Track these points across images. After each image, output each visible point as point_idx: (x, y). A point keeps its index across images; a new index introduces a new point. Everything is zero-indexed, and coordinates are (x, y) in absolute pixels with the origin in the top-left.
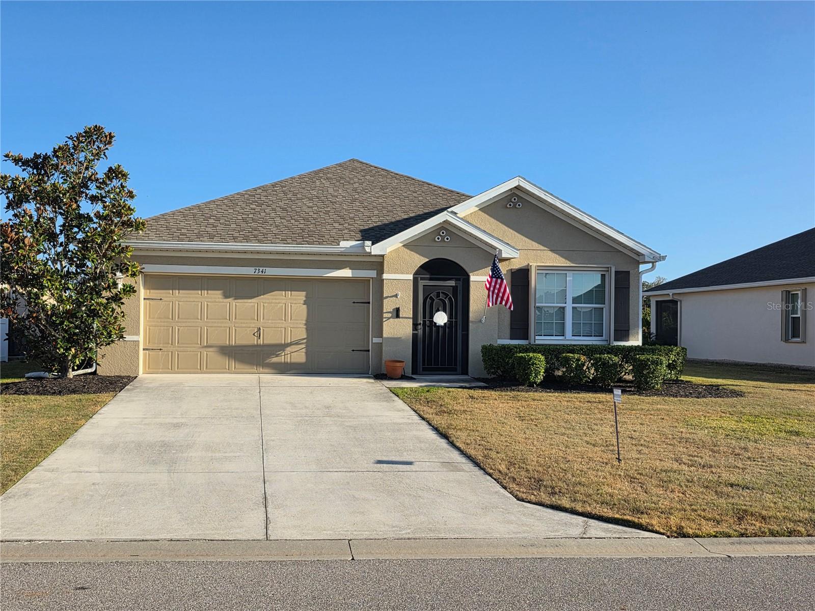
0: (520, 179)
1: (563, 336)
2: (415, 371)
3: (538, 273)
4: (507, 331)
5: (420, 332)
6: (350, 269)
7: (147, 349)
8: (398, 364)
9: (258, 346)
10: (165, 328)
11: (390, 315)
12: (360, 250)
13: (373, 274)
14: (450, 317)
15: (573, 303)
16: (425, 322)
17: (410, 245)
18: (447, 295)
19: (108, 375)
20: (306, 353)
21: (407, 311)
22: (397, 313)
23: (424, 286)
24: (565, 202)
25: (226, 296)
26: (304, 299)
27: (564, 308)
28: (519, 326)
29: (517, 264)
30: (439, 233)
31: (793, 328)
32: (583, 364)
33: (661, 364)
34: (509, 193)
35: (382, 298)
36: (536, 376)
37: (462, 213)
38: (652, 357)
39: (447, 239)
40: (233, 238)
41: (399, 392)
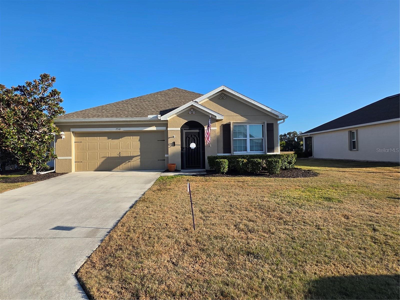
0: (224, 86)
1: (246, 151)
2: (183, 168)
3: (233, 126)
4: (222, 150)
5: (184, 151)
6: (155, 127)
7: (76, 162)
8: (173, 165)
10: (83, 153)
11: (171, 145)
12: (156, 119)
13: (164, 128)
14: (197, 145)
15: (250, 137)
16: (186, 147)
17: (180, 116)
18: (195, 136)
19: (60, 173)
20: (140, 161)
21: (178, 142)
22: (174, 144)
23: (185, 132)
24: (243, 95)
26: (138, 139)
27: (246, 139)
28: (227, 147)
29: (225, 122)
30: (190, 110)
31: (353, 145)
32: (245, 163)
33: (279, 162)
34: (220, 93)
35: (168, 138)
36: (223, 169)
37: (200, 102)
38: (274, 160)
39: (194, 113)
40: (107, 117)
41: (162, 178)
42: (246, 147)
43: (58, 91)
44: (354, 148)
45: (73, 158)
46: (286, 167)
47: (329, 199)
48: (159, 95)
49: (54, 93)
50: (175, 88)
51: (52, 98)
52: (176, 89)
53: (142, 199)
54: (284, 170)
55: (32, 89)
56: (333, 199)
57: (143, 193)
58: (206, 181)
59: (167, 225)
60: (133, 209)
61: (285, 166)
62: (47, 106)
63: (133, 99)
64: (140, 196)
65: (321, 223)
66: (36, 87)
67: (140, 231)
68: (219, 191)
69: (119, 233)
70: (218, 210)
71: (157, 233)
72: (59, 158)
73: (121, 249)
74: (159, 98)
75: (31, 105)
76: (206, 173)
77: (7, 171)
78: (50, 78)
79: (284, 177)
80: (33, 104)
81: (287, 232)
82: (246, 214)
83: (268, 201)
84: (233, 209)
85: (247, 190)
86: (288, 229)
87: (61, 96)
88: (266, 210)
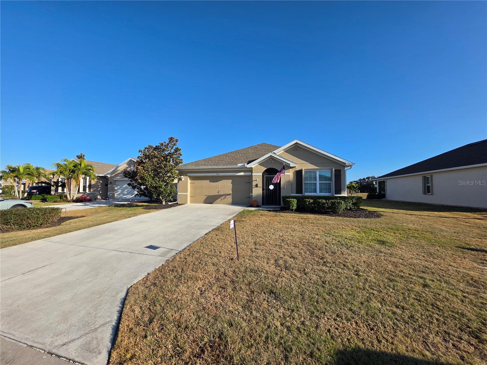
0: (297, 140)
1: (316, 193)
2: (263, 204)
3: (305, 171)
4: (295, 191)
5: (265, 192)
6: (243, 173)
7: (191, 197)
8: (256, 202)
9: (219, 195)
10: (195, 191)
11: (255, 186)
12: (244, 167)
13: (249, 174)
14: (274, 187)
15: (319, 181)
16: (266, 188)
17: (261, 164)
19: (181, 203)
20: (232, 198)
21: (260, 185)
22: (257, 186)
23: (266, 177)
25: (210, 182)
26: (231, 182)
28: (299, 189)
29: (298, 168)
30: (269, 160)
31: (428, 190)
32: (312, 203)
33: (341, 203)
34: (294, 145)
35: (252, 181)
36: (292, 207)
37: (277, 153)
38: (337, 201)
39: (273, 161)
40: (211, 165)
41: (243, 212)
42: (316, 189)
43: (179, 148)
44: (429, 192)
45: (189, 194)
46: (350, 208)
47: (383, 243)
48: (250, 149)
49: (177, 150)
50: (263, 143)
51: (176, 153)
52: (263, 144)
53: (218, 229)
54: (349, 210)
55: (164, 148)
56: (387, 242)
57: (222, 223)
58: (275, 216)
59: (220, 253)
60: (206, 236)
61: (350, 206)
63: (231, 152)
64: (219, 225)
65: (363, 268)
66: (166, 146)
68: (280, 226)
69: (182, 256)
70: (270, 243)
71: (208, 259)
72: (178, 193)
73: (173, 271)
74: (250, 151)
76: (279, 209)
77: (153, 201)
78: (175, 140)
79: (346, 217)
80: (164, 157)
81: (321, 274)
82: (292, 250)
83: (319, 239)
84: (283, 244)
85: (305, 227)
86: (323, 271)
87: (181, 152)
88: (312, 248)
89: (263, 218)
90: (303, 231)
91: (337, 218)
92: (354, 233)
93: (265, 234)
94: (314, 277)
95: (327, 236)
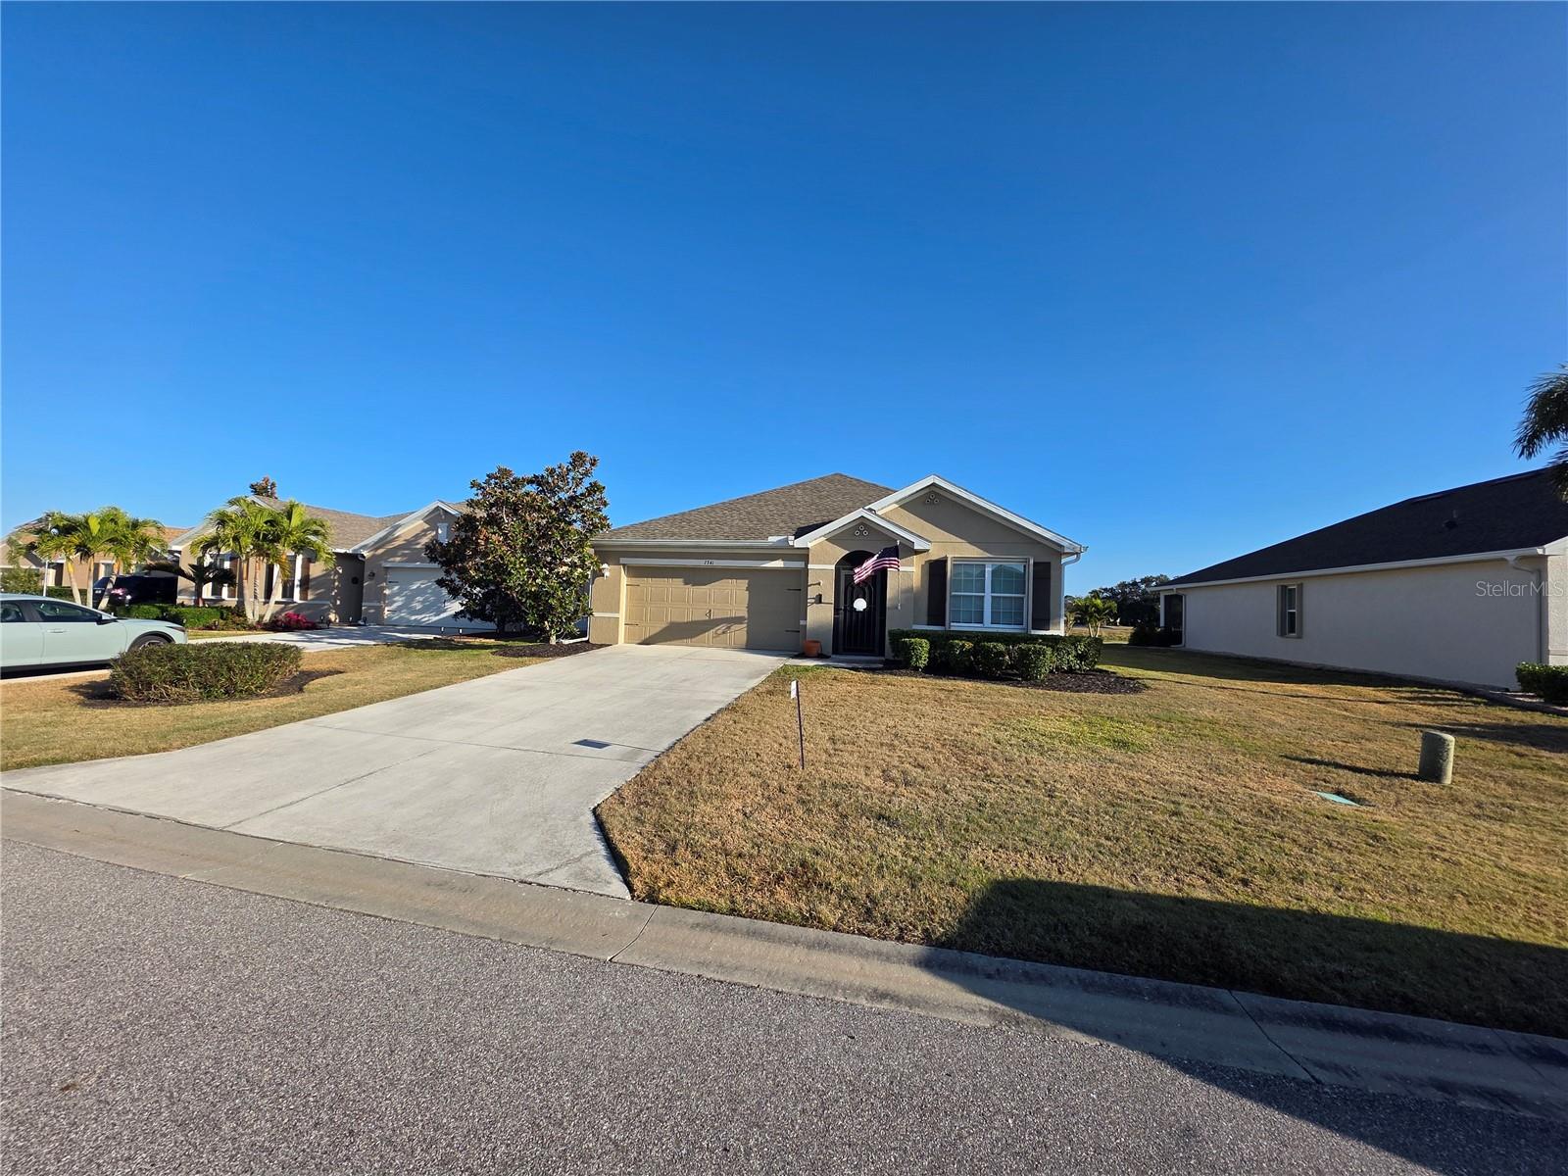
0: (935, 477)
1: (982, 623)
2: (836, 651)
3: (954, 564)
4: (925, 619)
5: (841, 616)
6: (783, 561)
7: (627, 624)
8: (816, 644)
9: (709, 621)
10: (641, 608)
11: (813, 601)
12: (785, 544)
13: (800, 565)
14: (869, 603)
15: (992, 592)
16: (845, 608)
17: (834, 539)
18: (866, 583)
19: (598, 643)
20: (748, 630)
21: (829, 596)
22: (819, 599)
23: (844, 575)
24: (980, 498)
25: (686, 583)
26: (747, 586)
28: (936, 613)
29: (934, 556)
30: (856, 527)
31: (1289, 624)
32: (968, 651)
33: (1044, 654)
34: (927, 491)
35: (807, 586)
36: (917, 660)
37: (879, 511)
38: (1035, 647)
39: (866, 533)
40: (689, 536)
41: (785, 669)
42: (982, 613)
43: (601, 484)
44: (1292, 630)
45: (622, 616)
46: (1070, 667)
47: (1123, 745)
48: (798, 491)
49: (594, 488)
50: (836, 474)
51: (589, 499)
52: (838, 477)
53: (731, 708)
54: (1066, 672)
55: (556, 481)
56: (1133, 744)
57: (737, 696)
58: (873, 683)
59: (758, 755)
60: (709, 723)
61: (1068, 663)
62: (580, 516)
63: (744, 499)
64: (730, 700)
65: (1065, 786)
66: (563, 477)
67: (707, 759)
68: (888, 705)
69: (673, 760)
70: (866, 740)
71: (736, 765)
72: (596, 615)
73: (669, 784)
74: (799, 498)
75: (554, 512)
76: (881, 666)
77: (508, 633)
78: (588, 459)
79: (1054, 689)
80: (556, 509)
81: (978, 793)
82: (918, 754)
83: (979, 735)
84: (896, 742)
85: (948, 708)
86: (982, 789)
87: (605, 495)
88: (963, 751)
89: (843, 687)
90: (943, 718)
91: (1031, 690)
92: (1066, 724)
93: (853, 723)
94: (964, 798)
95: (999, 729)
